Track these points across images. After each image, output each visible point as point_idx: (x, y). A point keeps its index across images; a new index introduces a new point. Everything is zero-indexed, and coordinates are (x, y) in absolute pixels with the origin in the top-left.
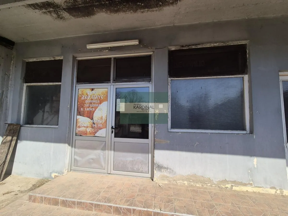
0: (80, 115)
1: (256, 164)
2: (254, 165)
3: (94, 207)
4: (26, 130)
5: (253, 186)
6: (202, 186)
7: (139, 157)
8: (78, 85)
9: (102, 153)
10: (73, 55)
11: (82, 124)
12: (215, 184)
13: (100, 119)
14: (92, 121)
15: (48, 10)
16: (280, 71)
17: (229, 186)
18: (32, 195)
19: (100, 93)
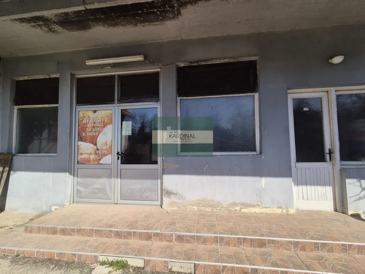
0: (82, 141)
1: (264, 185)
2: (262, 186)
3: (95, 233)
4: (20, 159)
5: (261, 207)
6: (212, 210)
7: (147, 183)
8: (78, 107)
9: (108, 182)
10: (71, 73)
11: (84, 150)
12: (224, 207)
13: (104, 144)
14: (95, 147)
15: (37, 24)
16: (288, 89)
17: (238, 208)
18: (28, 226)
19: (104, 116)
